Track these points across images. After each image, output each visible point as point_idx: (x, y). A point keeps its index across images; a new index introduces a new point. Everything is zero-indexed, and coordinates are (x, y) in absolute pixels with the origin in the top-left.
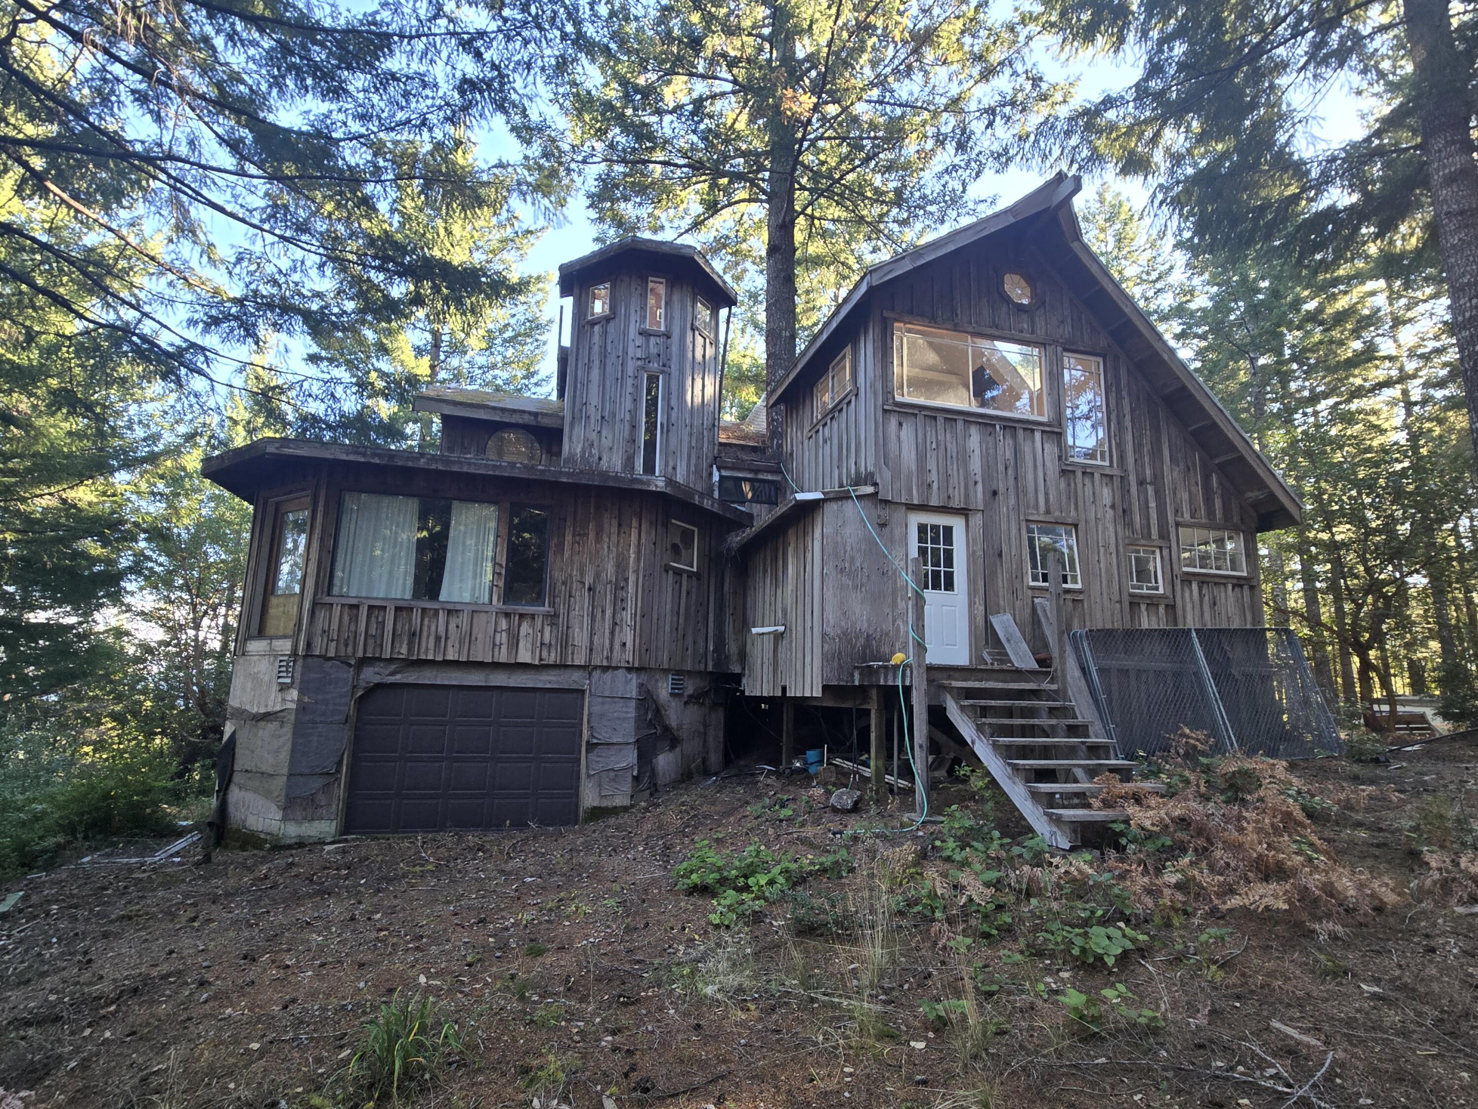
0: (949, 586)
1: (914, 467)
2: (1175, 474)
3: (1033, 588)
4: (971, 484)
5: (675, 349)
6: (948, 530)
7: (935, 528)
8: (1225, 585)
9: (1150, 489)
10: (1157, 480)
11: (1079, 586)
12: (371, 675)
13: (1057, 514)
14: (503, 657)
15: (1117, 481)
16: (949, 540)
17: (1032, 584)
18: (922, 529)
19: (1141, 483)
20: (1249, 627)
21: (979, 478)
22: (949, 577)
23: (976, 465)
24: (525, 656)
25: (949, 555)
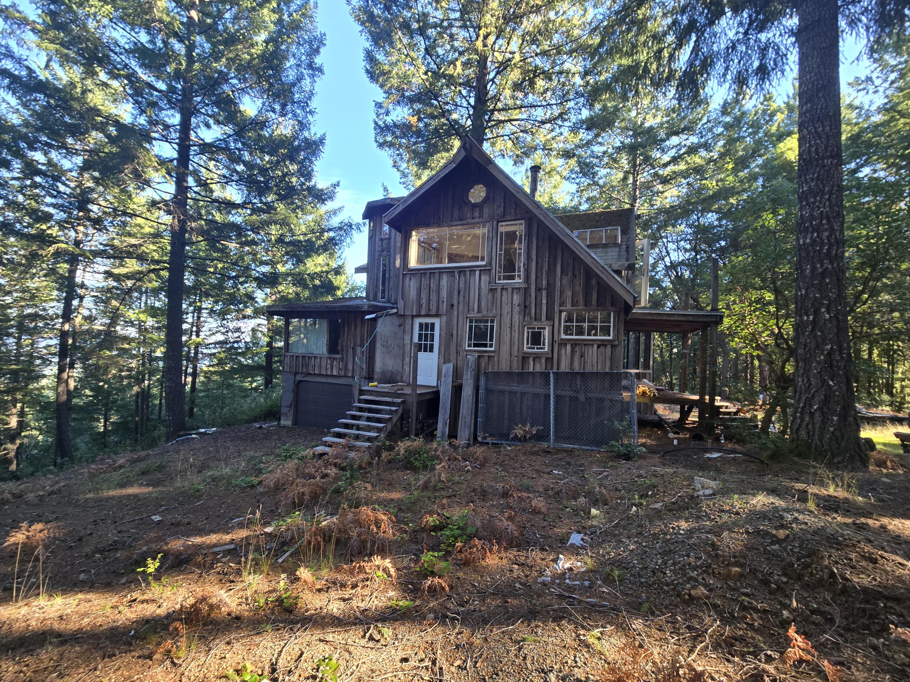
0: (431, 350)
1: (415, 298)
2: (564, 281)
3: (467, 351)
4: (441, 303)
5: (392, 243)
6: (433, 325)
7: (427, 324)
8: (593, 345)
9: (544, 293)
10: (550, 287)
11: (493, 349)
12: (299, 378)
13: (485, 312)
14: (329, 373)
15: (522, 292)
16: (433, 329)
17: (467, 348)
18: (421, 325)
19: (539, 290)
20: (607, 370)
21: (445, 300)
22: (432, 346)
23: (444, 293)
24: (335, 373)
25: (432, 336)
